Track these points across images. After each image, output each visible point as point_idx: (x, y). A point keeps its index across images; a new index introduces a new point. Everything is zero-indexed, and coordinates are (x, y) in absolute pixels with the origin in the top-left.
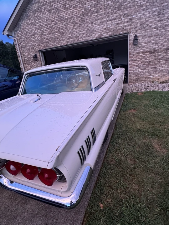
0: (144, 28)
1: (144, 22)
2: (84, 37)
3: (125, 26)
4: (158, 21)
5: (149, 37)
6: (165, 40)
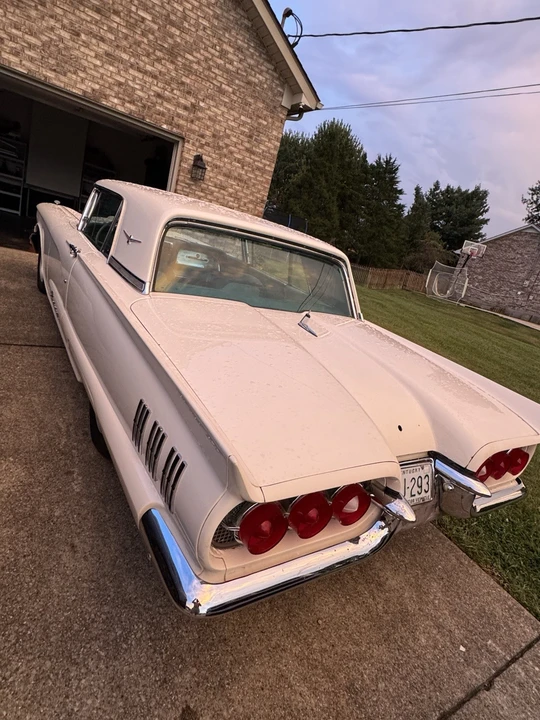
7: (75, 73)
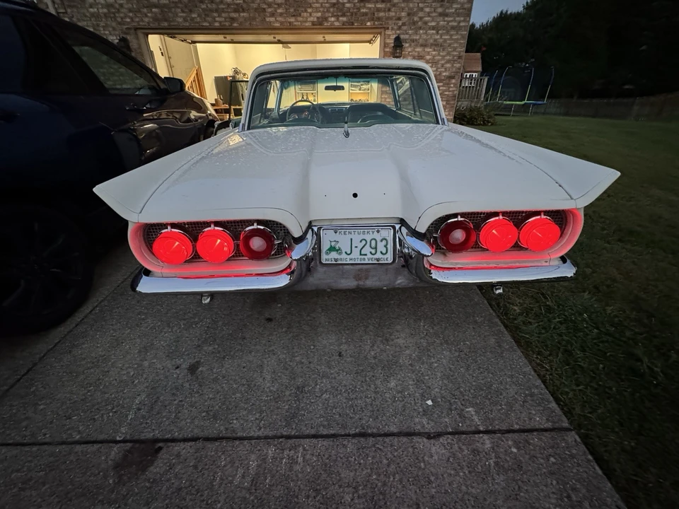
0: (414, 23)
1: (415, 10)
2: (281, 14)
3: (379, 10)
4: (441, 15)
5: (422, 45)
6: (448, 58)
7: (306, 11)
